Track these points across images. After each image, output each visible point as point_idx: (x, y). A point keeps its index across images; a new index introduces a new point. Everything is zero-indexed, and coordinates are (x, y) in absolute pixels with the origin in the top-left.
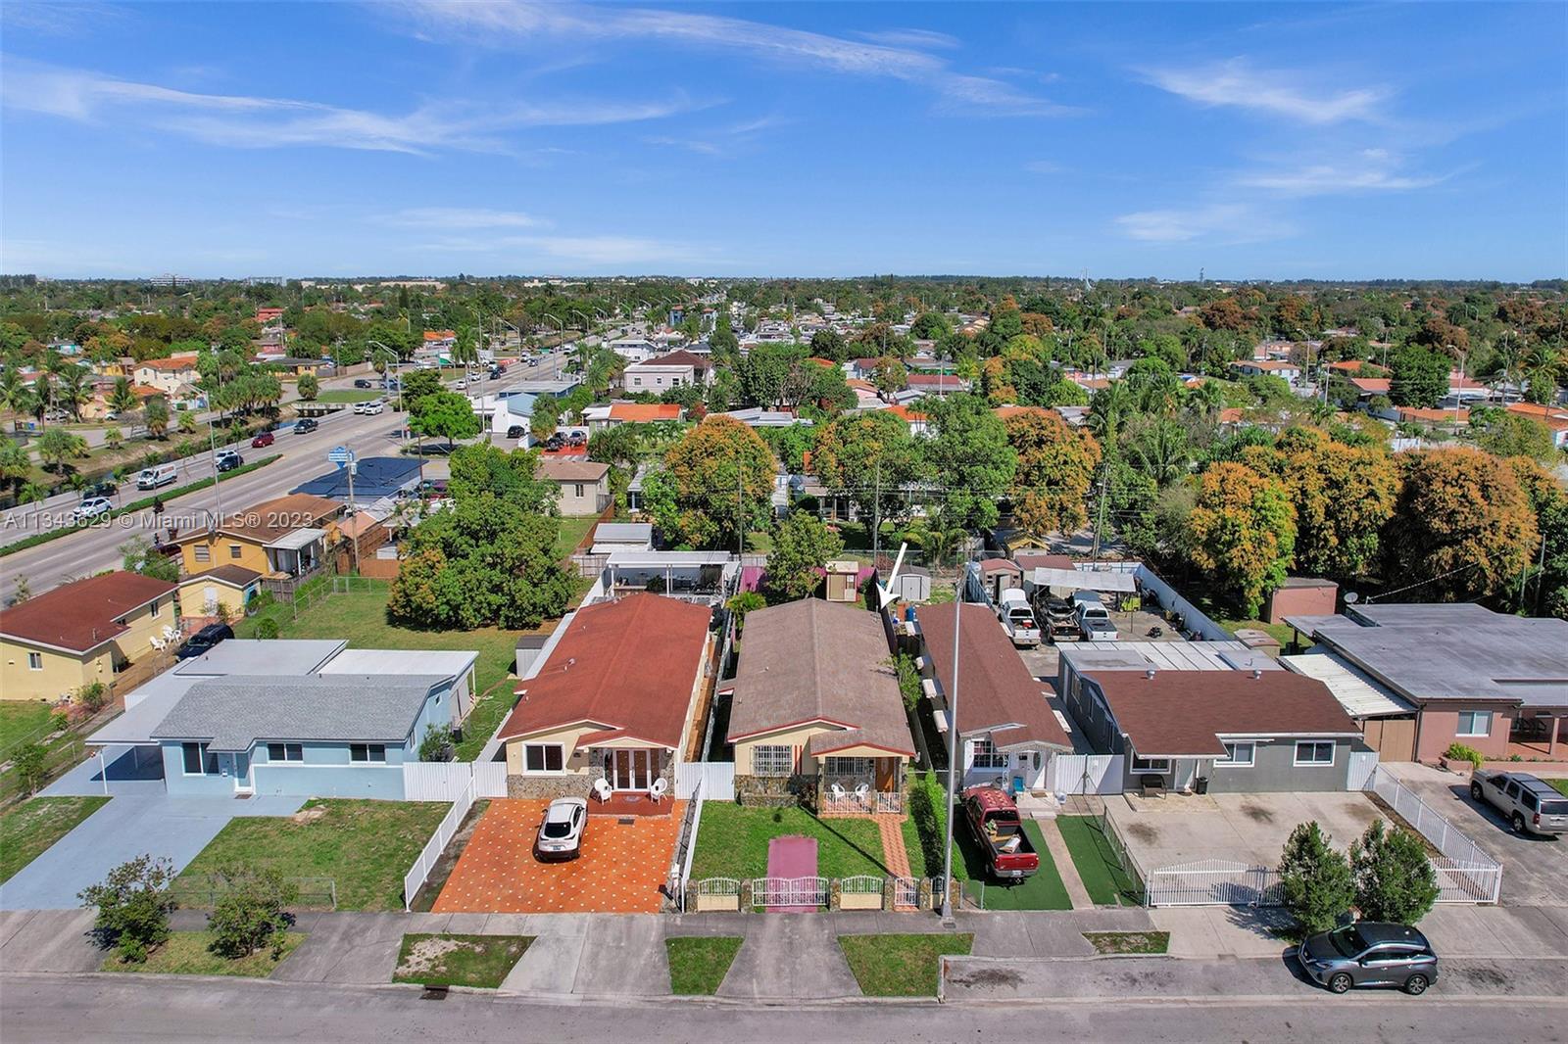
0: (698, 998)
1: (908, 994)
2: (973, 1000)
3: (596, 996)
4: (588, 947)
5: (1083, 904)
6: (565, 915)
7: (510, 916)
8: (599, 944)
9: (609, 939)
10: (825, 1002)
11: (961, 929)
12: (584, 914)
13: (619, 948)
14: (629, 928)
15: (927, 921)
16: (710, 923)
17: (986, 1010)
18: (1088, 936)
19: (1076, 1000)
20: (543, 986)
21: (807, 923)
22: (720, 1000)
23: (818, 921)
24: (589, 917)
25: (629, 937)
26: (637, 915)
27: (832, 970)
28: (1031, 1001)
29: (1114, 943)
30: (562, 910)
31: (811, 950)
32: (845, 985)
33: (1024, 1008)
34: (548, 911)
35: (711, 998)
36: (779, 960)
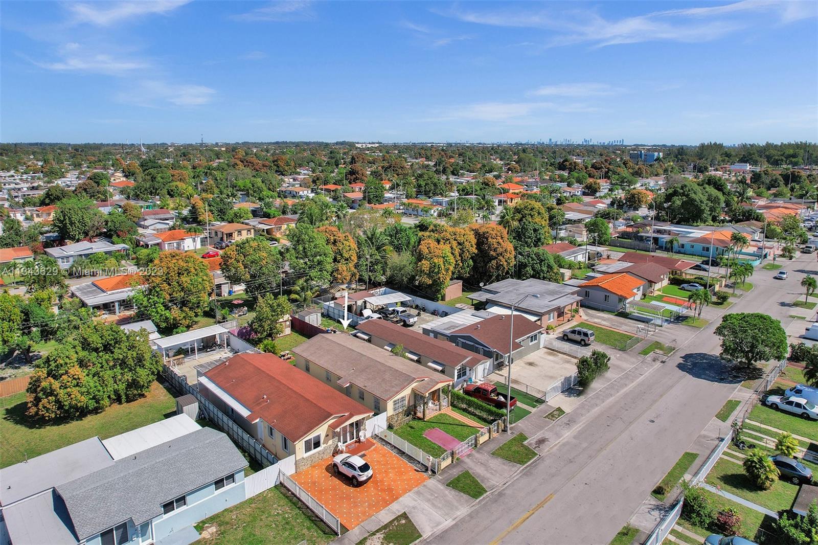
0: (485, 495)
1: (530, 459)
2: (546, 451)
3: (455, 516)
4: (427, 503)
5: (533, 410)
6: (401, 499)
7: (383, 512)
8: (428, 500)
9: (429, 497)
10: (516, 474)
11: (516, 433)
12: (407, 494)
13: (436, 497)
14: (429, 489)
15: (505, 435)
16: (450, 472)
17: (551, 451)
18: (545, 417)
19: (565, 436)
20: (434, 525)
21: (477, 455)
22: (491, 492)
23: (478, 452)
24: (411, 494)
25: (435, 493)
26: (425, 483)
27: (504, 464)
28: (557, 442)
29: (553, 416)
30: (397, 498)
31: (490, 462)
32: (513, 466)
33: (558, 445)
34: (393, 502)
35: (488, 493)
36: (487, 470)
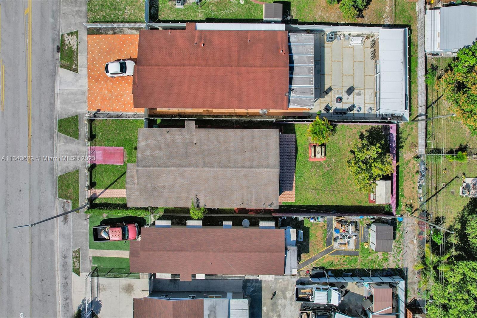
6: (87, 80)
7: (86, 62)
8: (76, 94)
9: (78, 97)
12: (87, 86)
13: (75, 100)
24: (86, 88)
34: (88, 74)
36: (71, 151)
